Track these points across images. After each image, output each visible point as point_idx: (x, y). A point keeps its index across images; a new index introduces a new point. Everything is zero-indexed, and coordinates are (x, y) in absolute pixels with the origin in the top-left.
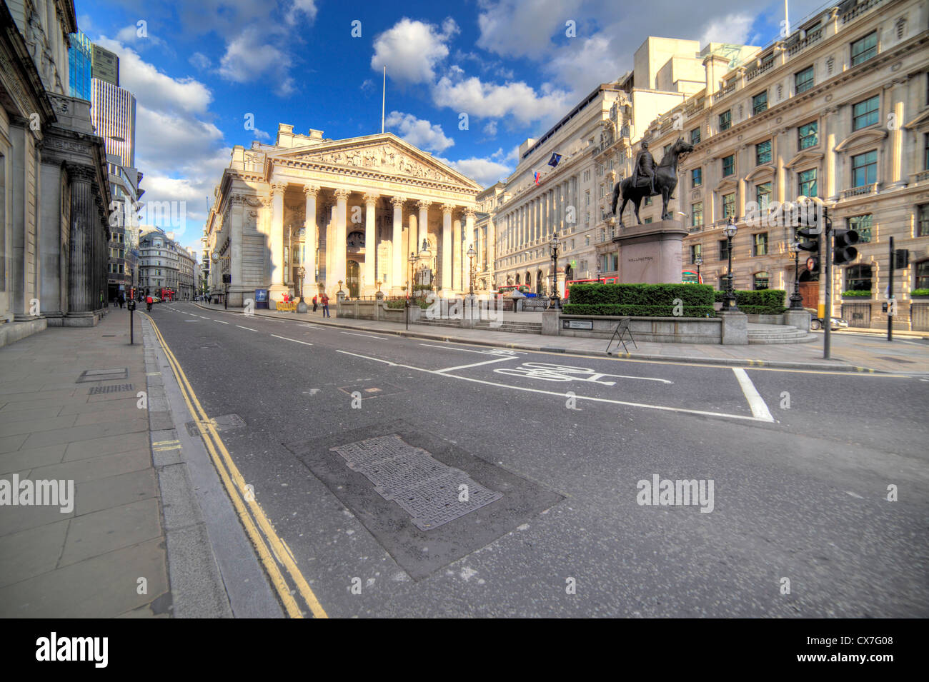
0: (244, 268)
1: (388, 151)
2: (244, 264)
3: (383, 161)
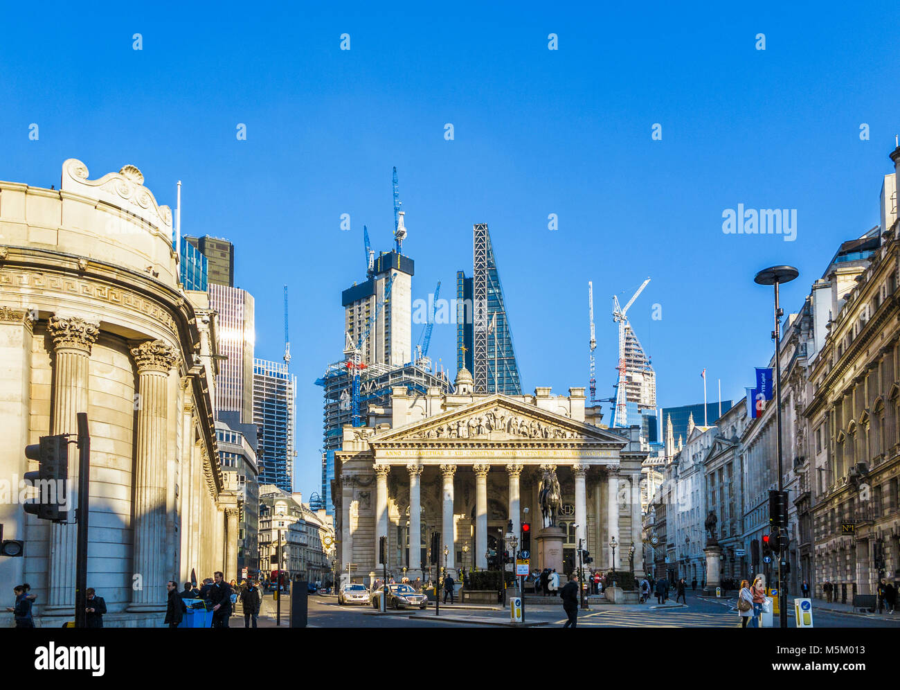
0: (355, 552)
2: (355, 548)
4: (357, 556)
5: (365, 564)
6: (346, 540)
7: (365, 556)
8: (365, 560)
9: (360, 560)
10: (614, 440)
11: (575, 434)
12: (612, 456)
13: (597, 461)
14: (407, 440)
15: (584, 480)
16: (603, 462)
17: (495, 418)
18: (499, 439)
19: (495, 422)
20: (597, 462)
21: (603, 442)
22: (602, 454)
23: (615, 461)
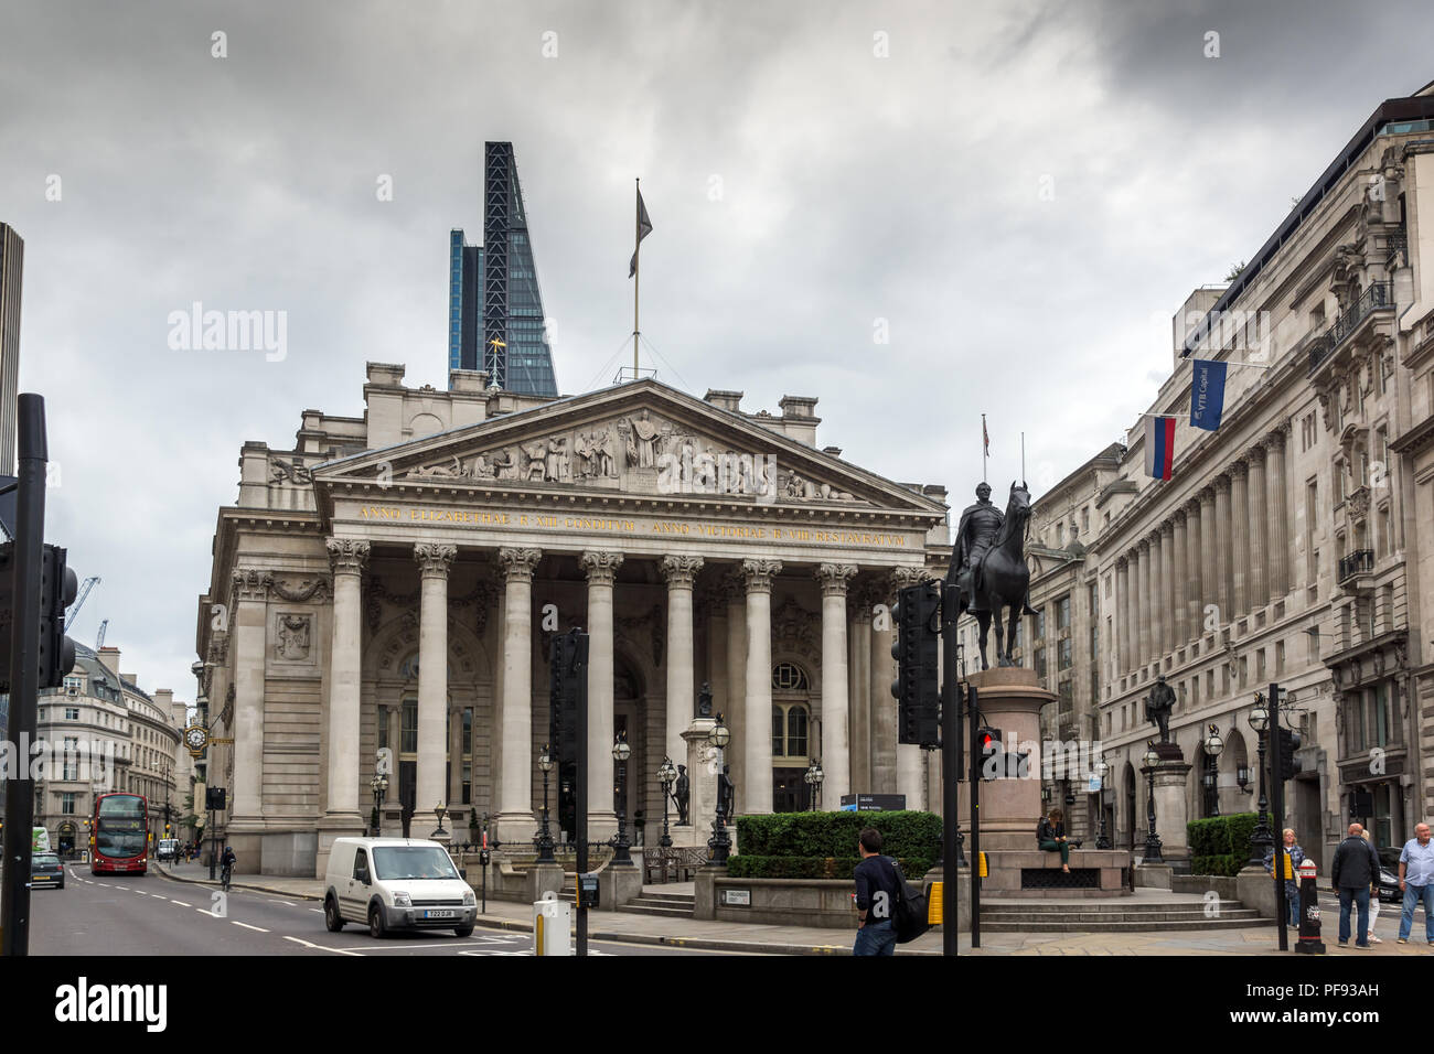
0: (268, 768)
1: (647, 428)
2: (269, 758)
3: (630, 461)
4: (274, 779)
5: (294, 799)
6: (246, 736)
7: (295, 779)
8: (294, 789)
9: (282, 790)
10: (914, 507)
11: (826, 489)
12: (907, 546)
13: (874, 556)
14: (418, 480)
15: (842, 601)
16: (887, 560)
17: (637, 436)
18: (648, 491)
19: (636, 445)
20: (875, 560)
21: (888, 511)
22: (885, 541)
23: (914, 558)
